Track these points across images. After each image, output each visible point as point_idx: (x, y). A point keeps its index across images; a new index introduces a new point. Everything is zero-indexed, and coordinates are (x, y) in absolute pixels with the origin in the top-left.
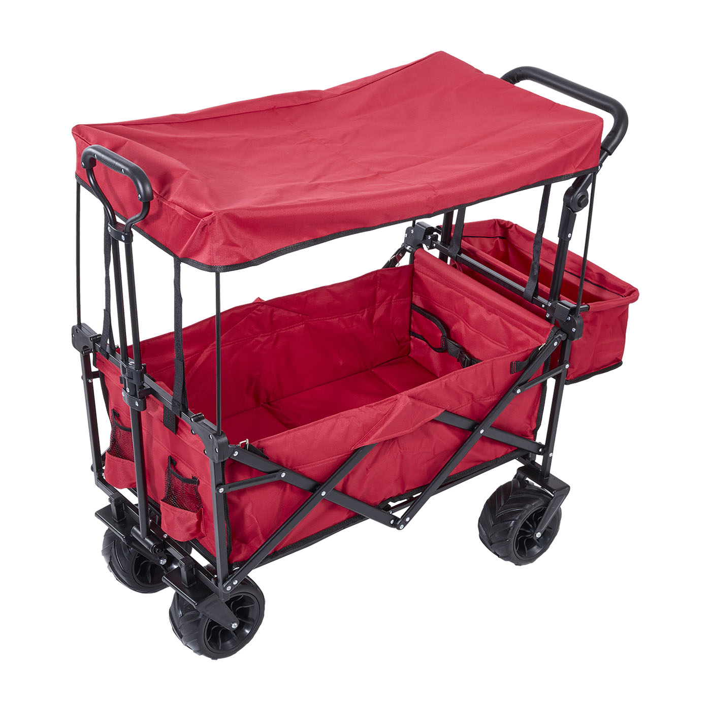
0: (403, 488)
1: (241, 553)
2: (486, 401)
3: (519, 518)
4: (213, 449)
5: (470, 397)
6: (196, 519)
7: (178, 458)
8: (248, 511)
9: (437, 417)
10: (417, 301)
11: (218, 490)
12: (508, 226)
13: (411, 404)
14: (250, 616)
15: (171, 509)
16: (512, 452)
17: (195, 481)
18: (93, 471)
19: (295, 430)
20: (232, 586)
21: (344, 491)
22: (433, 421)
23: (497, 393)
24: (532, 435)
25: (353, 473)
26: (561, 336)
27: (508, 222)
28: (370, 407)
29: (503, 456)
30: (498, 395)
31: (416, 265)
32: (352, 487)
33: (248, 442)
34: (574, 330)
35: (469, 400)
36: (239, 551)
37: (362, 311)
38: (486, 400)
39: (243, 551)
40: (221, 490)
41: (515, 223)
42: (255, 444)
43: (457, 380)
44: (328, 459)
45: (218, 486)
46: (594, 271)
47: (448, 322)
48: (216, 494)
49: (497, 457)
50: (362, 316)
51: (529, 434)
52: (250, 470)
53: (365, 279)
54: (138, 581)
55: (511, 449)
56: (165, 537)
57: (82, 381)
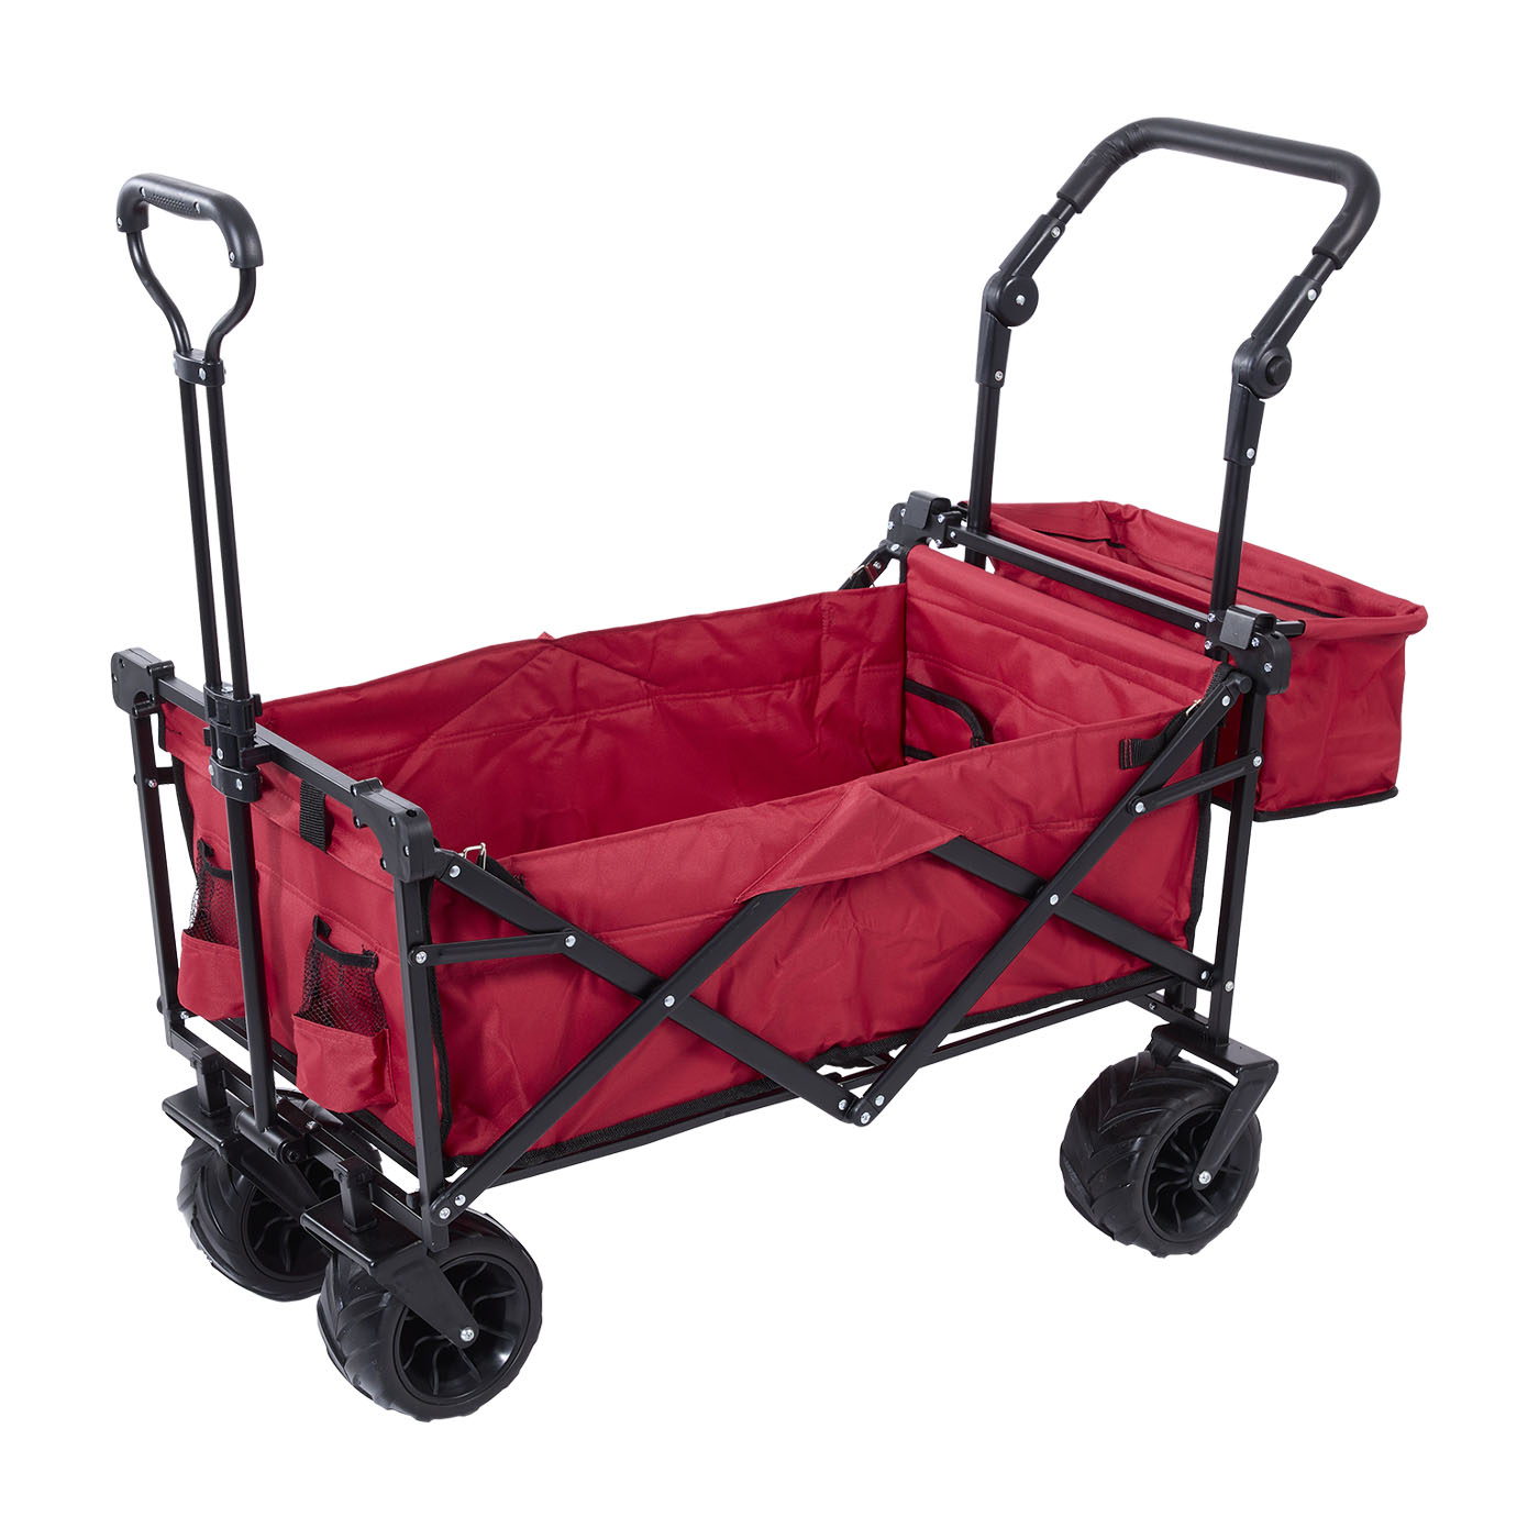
0: (868, 1029)
1: (476, 1136)
2: (1061, 831)
3: (1153, 1132)
4: (398, 849)
5: (1024, 818)
6: (372, 1052)
7: (334, 918)
8: (491, 1030)
9: (939, 847)
10: (918, 671)
11: (413, 958)
12: (1128, 516)
13: (875, 801)
14: (508, 1317)
15: (316, 1032)
16: (1134, 973)
17: (368, 960)
18: (161, 1011)
19: (600, 843)
20: (453, 1207)
21: (722, 1007)
22: (930, 858)
23: (1089, 815)
24: (1183, 938)
25: (742, 964)
26: (1238, 682)
27: (1127, 507)
28: (779, 805)
29: (1112, 979)
30: (1092, 819)
31: (911, 584)
32: (740, 1001)
33: (484, 849)
34: (1268, 667)
35: (1021, 824)
36: (471, 1133)
37: (787, 684)
38: (1064, 828)
39: (480, 1133)
40: (421, 957)
41: (1141, 506)
42: (504, 861)
43: (988, 766)
44: (679, 921)
45: (413, 947)
46: (1322, 584)
47: (988, 708)
48: (409, 966)
49: (1098, 980)
50: (789, 694)
51: (1174, 932)
52: (493, 923)
53: (793, 609)
54: (259, 1265)
55: (1132, 966)
56: (311, 1127)
57: (136, 786)
